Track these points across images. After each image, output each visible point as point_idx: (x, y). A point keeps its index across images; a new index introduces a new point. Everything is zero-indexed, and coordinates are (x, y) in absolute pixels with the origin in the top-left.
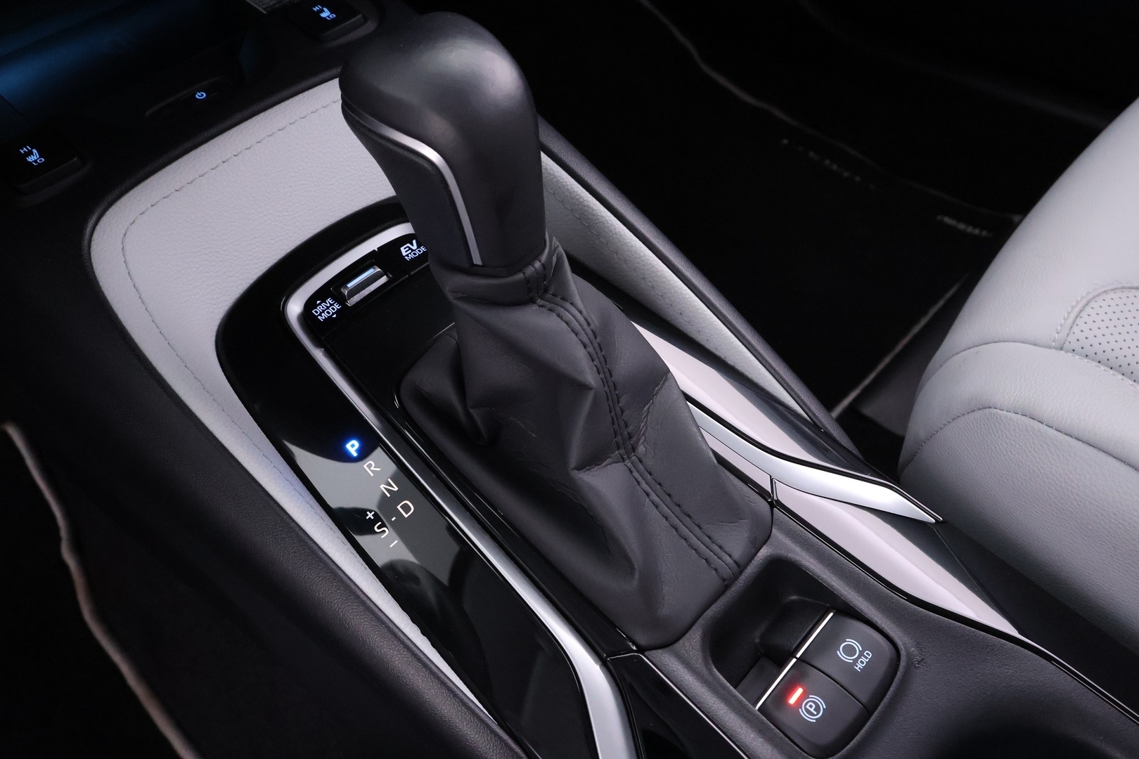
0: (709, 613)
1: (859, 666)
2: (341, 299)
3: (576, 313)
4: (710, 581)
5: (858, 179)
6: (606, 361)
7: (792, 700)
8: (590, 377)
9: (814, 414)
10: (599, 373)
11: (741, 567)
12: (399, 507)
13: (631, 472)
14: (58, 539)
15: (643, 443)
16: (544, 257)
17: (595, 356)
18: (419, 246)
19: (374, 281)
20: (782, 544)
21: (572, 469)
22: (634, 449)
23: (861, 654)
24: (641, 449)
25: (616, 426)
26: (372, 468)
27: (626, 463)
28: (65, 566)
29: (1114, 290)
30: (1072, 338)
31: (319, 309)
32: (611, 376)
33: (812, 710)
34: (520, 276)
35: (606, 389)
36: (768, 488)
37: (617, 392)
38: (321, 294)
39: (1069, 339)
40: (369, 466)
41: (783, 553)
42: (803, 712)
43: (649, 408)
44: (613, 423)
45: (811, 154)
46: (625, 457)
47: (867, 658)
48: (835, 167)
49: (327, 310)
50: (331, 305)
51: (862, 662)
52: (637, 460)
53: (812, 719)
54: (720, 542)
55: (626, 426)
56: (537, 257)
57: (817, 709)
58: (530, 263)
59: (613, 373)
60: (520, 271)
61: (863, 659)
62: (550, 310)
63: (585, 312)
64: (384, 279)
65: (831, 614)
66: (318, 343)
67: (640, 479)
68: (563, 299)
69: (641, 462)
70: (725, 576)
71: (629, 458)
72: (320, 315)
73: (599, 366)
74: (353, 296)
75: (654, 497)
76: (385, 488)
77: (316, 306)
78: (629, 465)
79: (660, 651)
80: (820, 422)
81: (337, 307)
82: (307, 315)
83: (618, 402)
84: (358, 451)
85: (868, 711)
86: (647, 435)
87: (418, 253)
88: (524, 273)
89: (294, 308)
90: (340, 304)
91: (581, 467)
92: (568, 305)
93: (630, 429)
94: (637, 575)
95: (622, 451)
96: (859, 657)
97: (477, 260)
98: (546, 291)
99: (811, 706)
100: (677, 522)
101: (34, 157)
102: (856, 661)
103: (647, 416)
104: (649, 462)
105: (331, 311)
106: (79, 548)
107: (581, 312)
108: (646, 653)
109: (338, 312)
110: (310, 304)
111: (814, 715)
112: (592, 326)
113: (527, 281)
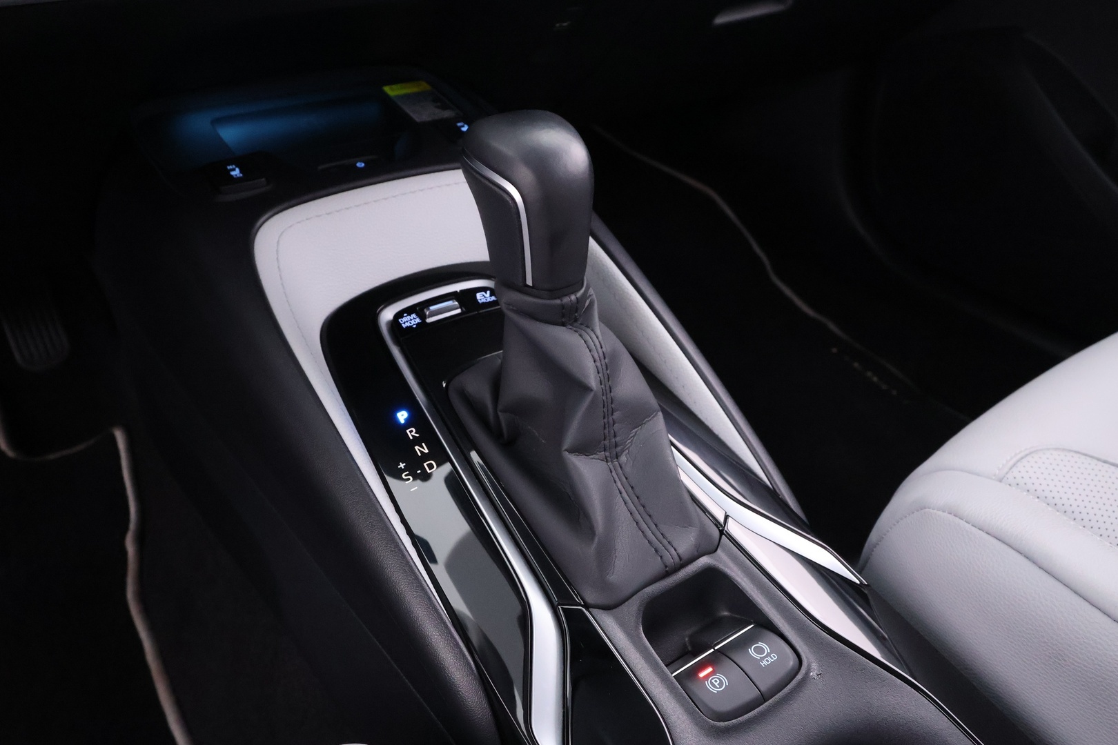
0: (650, 589)
1: (764, 663)
2: (423, 317)
3: (595, 338)
4: (655, 566)
5: (894, 393)
6: (609, 378)
7: (702, 675)
8: (593, 381)
9: (776, 483)
10: (601, 384)
11: (684, 564)
12: (425, 464)
13: (611, 472)
14: (126, 529)
15: (626, 455)
16: (579, 294)
17: (600, 370)
18: (491, 296)
19: (452, 310)
20: (723, 561)
21: (566, 450)
22: (617, 456)
23: (768, 655)
24: (623, 458)
25: (606, 431)
26: (413, 434)
27: (609, 464)
28: (124, 553)
29: (1056, 449)
30: (1010, 476)
31: (404, 319)
32: (611, 392)
33: (716, 684)
34: (558, 302)
35: (604, 398)
36: (721, 519)
37: (612, 406)
38: (409, 310)
39: (1008, 476)
40: (411, 432)
41: (721, 567)
42: (708, 684)
43: (636, 432)
44: (605, 428)
45: (856, 365)
46: (609, 459)
47: (772, 659)
48: (875, 379)
49: (410, 321)
50: (414, 318)
51: (767, 661)
52: (618, 465)
53: (714, 690)
54: (670, 539)
55: (615, 436)
56: (575, 292)
57: (721, 684)
58: (568, 294)
59: (612, 390)
60: (559, 298)
61: (769, 659)
62: (575, 331)
63: (600, 338)
64: (459, 311)
65: (752, 626)
66: (397, 341)
67: (617, 479)
68: (588, 327)
69: (621, 467)
70: (668, 564)
71: (612, 462)
72: (404, 323)
73: (602, 379)
74: (431, 317)
75: (624, 494)
76: (419, 450)
77: (403, 317)
78: (611, 466)
79: (601, 611)
80: (779, 490)
81: (418, 320)
82: (395, 324)
83: (612, 415)
84: (406, 420)
85: (763, 698)
86: (631, 448)
87: (489, 300)
88: (561, 300)
89: (387, 315)
90: (421, 318)
91: (572, 451)
92: (589, 330)
93: (618, 439)
94: (596, 540)
95: (607, 454)
96: (766, 656)
97: (529, 282)
98: (576, 320)
99: (716, 681)
100: (639, 517)
101: (236, 173)
102: (762, 659)
103: (633, 436)
104: (628, 469)
105: (413, 322)
106: (141, 540)
107: (597, 338)
108: (591, 610)
109: (418, 324)
110: (399, 315)
111: (717, 688)
112: (604, 349)
113: (563, 306)
